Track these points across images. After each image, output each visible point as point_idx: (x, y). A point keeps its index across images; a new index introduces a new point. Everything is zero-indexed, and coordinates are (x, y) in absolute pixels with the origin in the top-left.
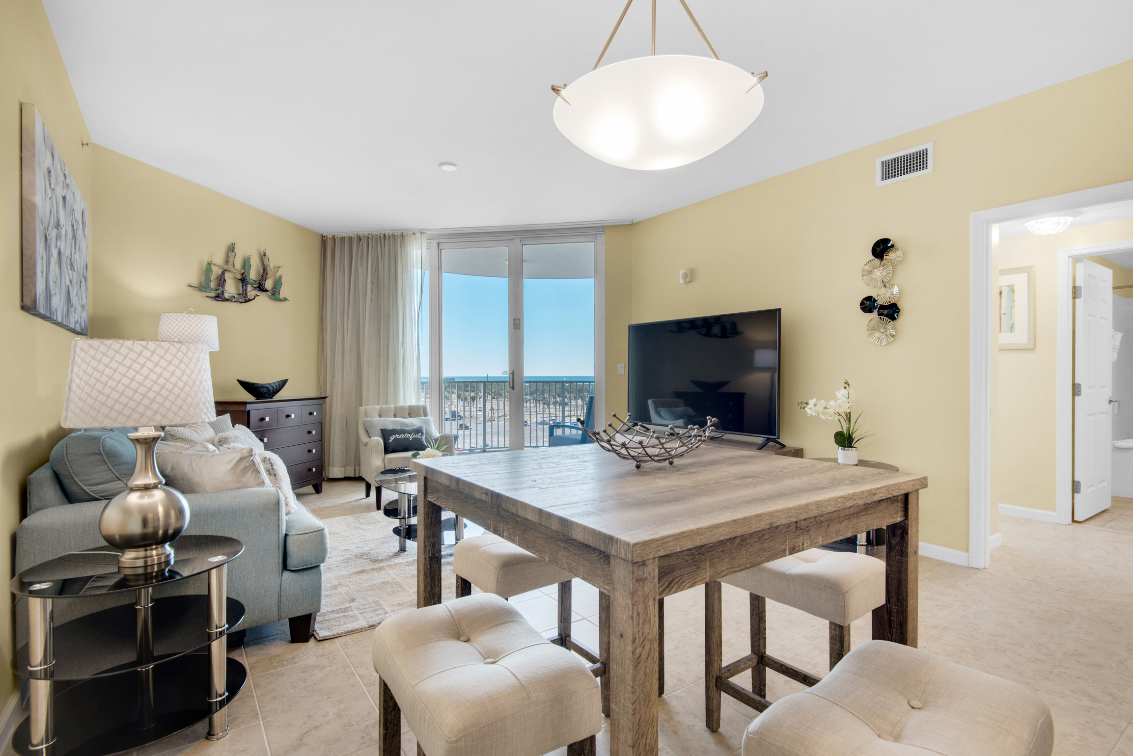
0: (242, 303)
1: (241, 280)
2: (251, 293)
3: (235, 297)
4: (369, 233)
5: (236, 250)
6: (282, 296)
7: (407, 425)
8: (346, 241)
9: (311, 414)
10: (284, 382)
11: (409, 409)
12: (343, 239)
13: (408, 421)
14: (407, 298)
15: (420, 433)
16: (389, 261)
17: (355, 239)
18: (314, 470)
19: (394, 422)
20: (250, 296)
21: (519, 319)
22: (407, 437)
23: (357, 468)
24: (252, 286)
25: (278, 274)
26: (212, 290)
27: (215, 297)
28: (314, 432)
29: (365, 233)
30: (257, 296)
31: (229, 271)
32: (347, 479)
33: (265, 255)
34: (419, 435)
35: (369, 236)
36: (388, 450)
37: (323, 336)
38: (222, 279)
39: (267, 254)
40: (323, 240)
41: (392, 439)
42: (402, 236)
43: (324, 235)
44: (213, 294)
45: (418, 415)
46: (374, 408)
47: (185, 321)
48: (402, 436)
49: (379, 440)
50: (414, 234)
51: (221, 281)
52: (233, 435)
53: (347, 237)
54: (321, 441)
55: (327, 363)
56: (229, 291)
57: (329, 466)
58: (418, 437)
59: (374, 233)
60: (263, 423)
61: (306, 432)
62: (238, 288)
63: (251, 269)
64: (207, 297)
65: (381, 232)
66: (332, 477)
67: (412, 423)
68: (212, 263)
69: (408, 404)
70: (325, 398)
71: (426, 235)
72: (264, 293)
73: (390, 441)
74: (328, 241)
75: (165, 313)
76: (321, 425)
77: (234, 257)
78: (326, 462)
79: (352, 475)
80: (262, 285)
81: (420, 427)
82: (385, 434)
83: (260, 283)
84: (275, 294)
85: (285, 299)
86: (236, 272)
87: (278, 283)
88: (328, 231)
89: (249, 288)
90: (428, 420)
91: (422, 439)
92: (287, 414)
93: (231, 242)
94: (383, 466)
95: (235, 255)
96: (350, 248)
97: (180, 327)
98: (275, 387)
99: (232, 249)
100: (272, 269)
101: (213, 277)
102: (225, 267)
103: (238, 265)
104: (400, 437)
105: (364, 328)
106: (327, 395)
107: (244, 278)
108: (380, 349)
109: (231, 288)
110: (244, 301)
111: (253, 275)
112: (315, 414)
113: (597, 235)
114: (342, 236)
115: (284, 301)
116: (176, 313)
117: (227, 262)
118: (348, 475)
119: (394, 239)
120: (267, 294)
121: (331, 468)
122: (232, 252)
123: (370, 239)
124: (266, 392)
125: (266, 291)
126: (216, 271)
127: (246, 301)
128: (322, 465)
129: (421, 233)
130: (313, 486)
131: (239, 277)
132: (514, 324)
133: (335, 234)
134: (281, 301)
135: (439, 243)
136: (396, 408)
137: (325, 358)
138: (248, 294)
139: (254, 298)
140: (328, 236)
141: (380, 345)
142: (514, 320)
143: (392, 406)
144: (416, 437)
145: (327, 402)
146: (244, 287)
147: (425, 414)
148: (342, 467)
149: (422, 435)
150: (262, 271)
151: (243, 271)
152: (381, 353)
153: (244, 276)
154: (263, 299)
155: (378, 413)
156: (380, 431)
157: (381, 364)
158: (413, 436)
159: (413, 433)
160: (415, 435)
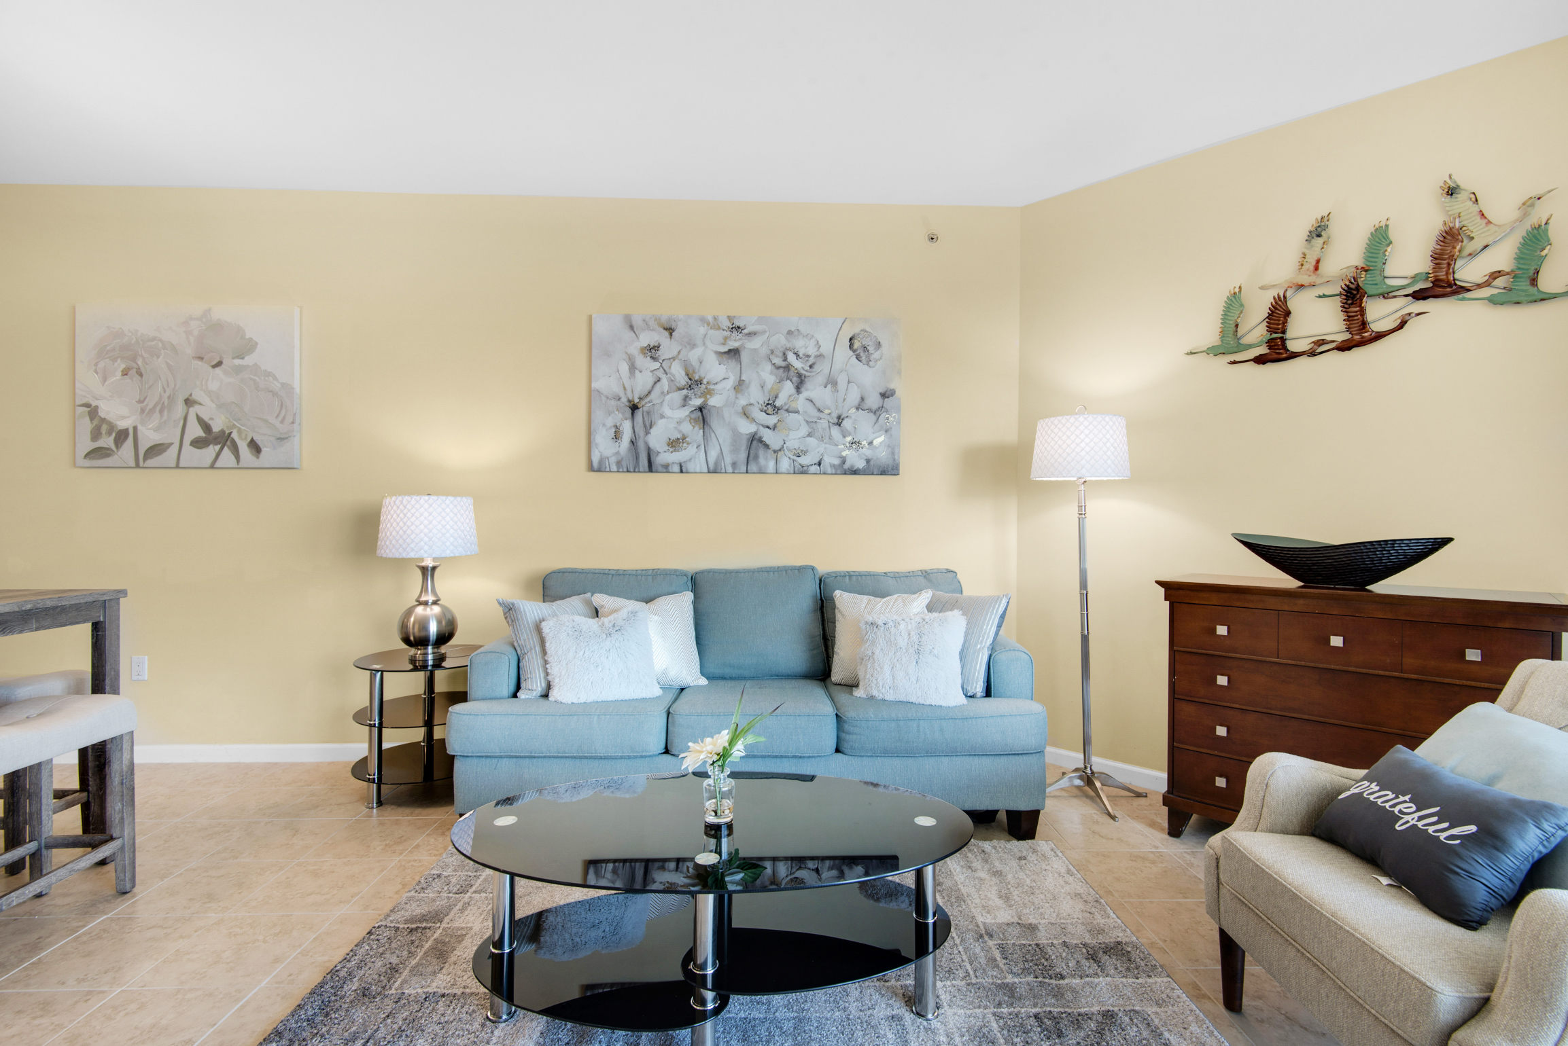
26: (1248, 345)
27: (1260, 358)
31: (1301, 286)
38: (1278, 313)
51: (1277, 318)
56: (1300, 334)
87: (1529, 249)
89: (1377, 305)
109: (1310, 324)
120: (1467, 298)
134: (1542, 298)
158: (1420, 819)
159: (1437, 809)
160: (1435, 819)
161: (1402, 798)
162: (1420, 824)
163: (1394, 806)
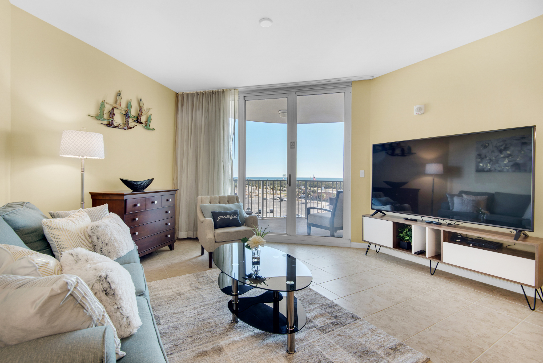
0: (125, 129)
1: (125, 114)
2: (132, 123)
3: (121, 126)
4: (204, 90)
5: (122, 95)
6: (151, 127)
7: (227, 209)
8: (190, 95)
9: (168, 200)
10: (151, 180)
11: (228, 198)
12: (188, 94)
13: (228, 206)
14: (226, 129)
15: (237, 215)
16: (215, 107)
17: (195, 94)
18: (169, 236)
19: (220, 207)
20: (131, 125)
21: (294, 142)
22: (229, 217)
23: (195, 232)
24: (132, 119)
25: (149, 113)
26: (106, 120)
27: (107, 124)
28: (169, 212)
29: (201, 90)
30: (136, 125)
31: (117, 108)
32: (189, 239)
33: (141, 100)
34: (236, 216)
35: (204, 92)
36: (217, 226)
37: (176, 153)
38: (112, 113)
39: (142, 100)
40: (177, 96)
41: (219, 218)
42: (223, 92)
43: (177, 93)
44: (106, 122)
45: (233, 202)
46: (207, 197)
47: (78, 136)
48: (225, 217)
49: (211, 220)
50: (230, 90)
51: (112, 114)
52: (103, 224)
53: (191, 93)
54: (174, 217)
55: (178, 169)
56: (116, 121)
57: (178, 231)
58: (235, 217)
59: (207, 90)
60: (136, 208)
61: (165, 212)
62: (123, 120)
63: (132, 108)
64: (102, 124)
65: (210, 90)
66: (180, 238)
67: (231, 208)
68: (105, 102)
69: (226, 195)
70: (177, 190)
71: (237, 91)
72: (140, 124)
73: (218, 220)
74: (180, 96)
75: (65, 131)
76: (174, 208)
77: (120, 99)
78: (177, 228)
79: (192, 237)
80: (139, 119)
81: (237, 210)
82: (215, 215)
83: (137, 118)
84: (147, 125)
85: (154, 129)
86: (121, 109)
87: (149, 119)
88: (179, 91)
89: (130, 120)
90: (240, 206)
91: (237, 218)
92: (152, 201)
93: (119, 90)
94: (214, 238)
95: (121, 99)
96: (192, 100)
97: (74, 140)
98: (145, 183)
99: (119, 94)
100: (146, 110)
101: (106, 111)
102: (114, 105)
103: (123, 105)
104: (224, 217)
105: (200, 147)
106: (178, 189)
107: (127, 114)
108: (210, 161)
109: (118, 119)
110: (127, 128)
111: (133, 112)
112: (170, 200)
113: (347, 88)
114: (187, 93)
115: (153, 130)
116: (72, 131)
117: (116, 102)
118: (189, 237)
119: (219, 94)
120: (142, 125)
121: (180, 232)
122: (119, 96)
123: (204, 94)
124: (139, 187)
125: (141, 123)
126: (108, 108)
127: (128, 129)
128: (174, 233)
129: (235, 90)
130: (169, 246)
131: (124, 113)
132: (291, 145)
133: (183, 92)
134: (151, 130)
135: (244, 97)
136: (220, 197)
137: (177, 166)
138: (130, 124)
139: (134, 127)
140: (180, 93)
141: (210, 158)
142: (291, 143)
143: (218, 196)
144: (234, 217)
145: (178, 192)
146: (127, 119)
147: (238, 202)
148: (186, 232)
149: (238, 216)
150: (139, 110)
151: (127, 109)
152: (210, 163)
153: (127, 112)
154: (139, 128)
155: (209, 200)
156: (211, 213)
157: (210, 170)
158: (232, 217)
159: (232, 215)
160: (233, 216)
161: (228, 216)
162: (233, 217)
163: (228, 217)
